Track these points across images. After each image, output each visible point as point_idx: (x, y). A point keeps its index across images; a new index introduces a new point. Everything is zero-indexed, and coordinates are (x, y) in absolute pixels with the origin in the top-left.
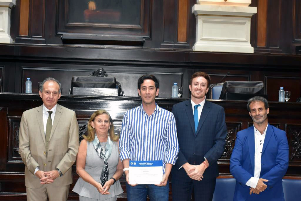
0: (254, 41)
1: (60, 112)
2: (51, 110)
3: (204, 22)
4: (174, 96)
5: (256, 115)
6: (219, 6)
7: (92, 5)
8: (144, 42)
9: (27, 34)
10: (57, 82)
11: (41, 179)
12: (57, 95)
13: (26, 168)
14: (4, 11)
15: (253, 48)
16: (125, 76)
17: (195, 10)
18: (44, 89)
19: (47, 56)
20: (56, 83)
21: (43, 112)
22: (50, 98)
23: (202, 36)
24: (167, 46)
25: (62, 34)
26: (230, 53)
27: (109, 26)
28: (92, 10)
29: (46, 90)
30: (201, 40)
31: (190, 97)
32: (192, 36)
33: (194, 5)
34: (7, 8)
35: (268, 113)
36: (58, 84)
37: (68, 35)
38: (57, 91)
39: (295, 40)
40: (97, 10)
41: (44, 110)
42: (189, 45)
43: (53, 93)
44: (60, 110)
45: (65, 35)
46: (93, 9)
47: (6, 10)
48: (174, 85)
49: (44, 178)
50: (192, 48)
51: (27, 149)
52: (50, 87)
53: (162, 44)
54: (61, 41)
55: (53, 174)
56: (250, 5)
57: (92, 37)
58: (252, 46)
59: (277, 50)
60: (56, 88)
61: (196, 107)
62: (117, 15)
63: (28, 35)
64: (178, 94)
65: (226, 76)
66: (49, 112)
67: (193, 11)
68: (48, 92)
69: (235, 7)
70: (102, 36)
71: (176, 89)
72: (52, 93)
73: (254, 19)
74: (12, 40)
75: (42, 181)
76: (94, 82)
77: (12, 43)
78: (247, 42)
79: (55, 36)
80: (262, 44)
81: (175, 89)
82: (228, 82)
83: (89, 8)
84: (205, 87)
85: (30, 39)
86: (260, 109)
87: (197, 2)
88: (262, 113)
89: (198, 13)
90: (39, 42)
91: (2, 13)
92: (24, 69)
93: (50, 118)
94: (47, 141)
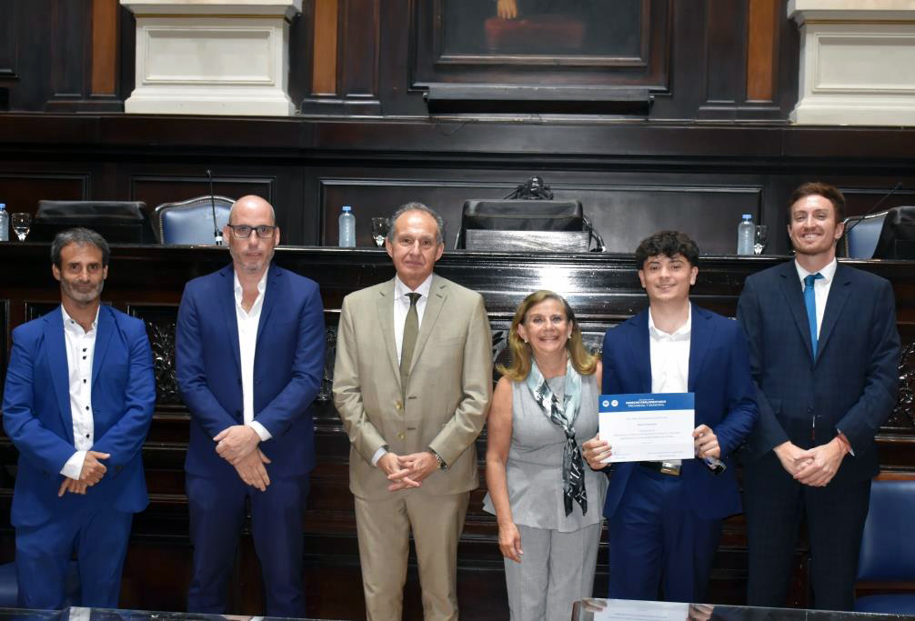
1: (440, 297)
2: (418, 291)
3: (823, 41)
4: (743, 250)
7: (507, 5)
8: (652, 102)
9: (334, 89)
10: (433, 215)
11: (389, 477)
12: (432, 249)
14: (274, 28)
17: (798, 7)
18: (397, 232)
19: (387, 147)
20: (428, 215)
21: (397, 295)
22: (411, 255)
23: (818, 82)
24: (716, 113)
25: (427, 88)
26: (899, 128)
27: (555, 60)
28: (507, 19)
29: (402, 233)
30: (814, 93)
32: (787, 84)
34: (281, 21)
36: (435, 218)
37: (442, 89)
38: (431, 235)
40: (519, 17)
41: (399, 289)
42: (778, 108)
43: (420, 241)
44: (440, 291)
45: (434, 89)
46: (509, 17)
47: (277, 27)
48: (745, 220)
49: (396, 473)
50: (787, 117)
52: (414, 226)
53: (701, 108)
54: (424, 106)
55: (421, 463)
57: (507, 93)
60: (429, 229)
61: (811, 280)
62: (577, 29)
63: (336, 92)
64: (755, 244)
65: (892, 195)
66: (411, 295)
67: (789, 13)
68: (406, 241)
70: (536, 88)
71: (750, 232)
72: (417, 243)
74: (293, 106)
75: (393, 481)
76: (522, 215)
77: (293, 114)
79: (408, 92)
81: (747, 232)
82: (898, 209)
83: (499, 14)
85: (340, 102)
89: (807, 18)
90: (364, 108)
91: (266, 35)
92: (326, 183)
93: (413, 312)
94: (405, 373)
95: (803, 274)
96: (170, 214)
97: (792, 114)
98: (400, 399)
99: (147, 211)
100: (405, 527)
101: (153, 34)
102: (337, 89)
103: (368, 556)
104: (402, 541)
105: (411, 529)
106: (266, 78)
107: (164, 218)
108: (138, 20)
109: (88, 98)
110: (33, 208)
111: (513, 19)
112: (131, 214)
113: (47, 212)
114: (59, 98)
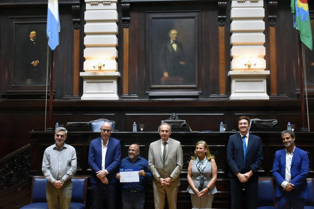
0: (269, 92)
1: (171, 143)
3: (236, 81)
6: (245, 71)
7: (166, 74)
8: (199, 95)
15: (268, 96)
17: (230, 74)
21: (162, 143)
23: (236, 90)
24: (213, 98)
25: (149, 93)
26: (254, 100)
30: (235, 93)
32: (228, 91)
33: (229, 71)
36: (169, 126)
37: (153, 93)
39: (296, 90)
40: (169, 77)
42: (227, 96)
45: (151, 93)
47: (115, 80)
48: (221, 123)
49: (163, 182)
52: (164, 128)
53: (210, 96)
54: (148, 97)
56: (265, 70)
57: (167, 94)
58: (268, 95)
59: (284, 97)
62: (181, 79)
67: (228, 75)
69: (255, 71)
70: (173, 93)
72: (165, 132)
73: (268, 78)
74: (119, 97)
77: (119, 99)
78: (264, 92)
79: (145, 94)
80: (274, 94)
81: (222, 126)
83: (164, 76)
85: (129, 96)
87: (231, 69)
89: (232, 76)
90: (135, 98)
91: (113, 82)
92: (126, 115)
95: (242, 136)
96: (93, 123)
97: (230, 97)
98: (163, 166)
99: (90, 124)
101: (87, 82)
102: (128, 93)
105: (166, 193)
106: (113, 92)
108: (84, 79)
109: (73, 96)
111: (167, 77)
112: (87, 125)
113: (68, 125)
114: (66, 97)
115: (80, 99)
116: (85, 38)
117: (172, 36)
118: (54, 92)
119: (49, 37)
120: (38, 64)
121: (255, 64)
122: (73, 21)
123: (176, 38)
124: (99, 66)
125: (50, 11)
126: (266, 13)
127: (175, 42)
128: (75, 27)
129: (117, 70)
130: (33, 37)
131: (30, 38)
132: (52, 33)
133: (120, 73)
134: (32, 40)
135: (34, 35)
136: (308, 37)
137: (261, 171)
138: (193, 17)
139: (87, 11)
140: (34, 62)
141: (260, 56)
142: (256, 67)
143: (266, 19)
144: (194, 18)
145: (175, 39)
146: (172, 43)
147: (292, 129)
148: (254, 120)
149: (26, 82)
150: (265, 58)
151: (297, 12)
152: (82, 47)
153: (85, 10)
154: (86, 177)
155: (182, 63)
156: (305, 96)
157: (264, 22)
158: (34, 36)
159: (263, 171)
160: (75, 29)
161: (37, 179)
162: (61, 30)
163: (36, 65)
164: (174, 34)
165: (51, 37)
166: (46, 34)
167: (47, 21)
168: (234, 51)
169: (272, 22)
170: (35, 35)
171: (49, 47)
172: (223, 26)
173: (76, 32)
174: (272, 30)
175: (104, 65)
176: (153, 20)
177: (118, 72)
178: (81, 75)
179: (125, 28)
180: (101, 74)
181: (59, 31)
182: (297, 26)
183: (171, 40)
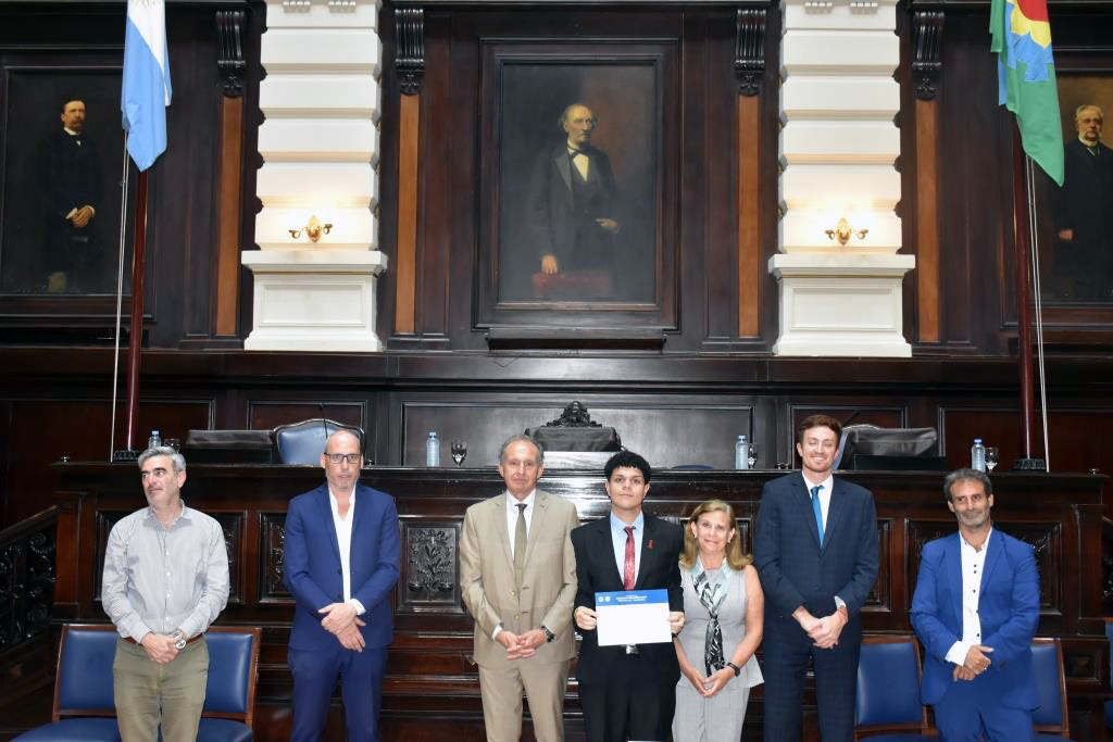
0: (911, 329)
1: (543, 507)
2: (524, 502)
3: (797, 291)
5: (968, 509)
6: (829, 256)
7: (549, 263)
8: (665, 339)
9: (413, 329)
10: (534, 443)
11: (509, 650)
12: (534, 469)
13: (476, 625)
14: (365, 282)
15: (909, 346)
16: (626, 416)
17: (776, 266)
18: (507, 457)
19: (455, 376)
20: (530, 443)
21: (508, 506)
22: (518, 474)
23: (795, 323)
24: (716, 346)
25: (488, 329)
26: (857, 358)
27: (588, 306)
28: (549, 274)
29: (511, 457)
30: (792, 331)
31: (801, 468)
32: (770, 326)
33: (772, 255)
34: (371, 277)
35: (991, 504)
36: (536, 445)
37: (501, 330)
38: (533, 458)
39: (1007, 323)
40: (559, 273)
41: (510, 501)
42: (764, 343)
43: (524, 463)
44: (543, 503)
45: (493, 329)
46: (551, 272)
47: (368, 281)
48: (740, 440)
50: (771, 349)
51: (477, 585)
52: (519, 451)
53: (704, 343)
54: (486, 343)
56: (900, 252)
57: (551, 332)
58: (908, 342)
59: (968, 348)
60: (531, 453)
61: (816, 490)
62: (604, 282)
63: (415, 332)
66: (519, 506)
67: (770, 270)
68: (513, 463)
69: (864, 256)
70: (575, 329)
71: (745, 449)
72: (522, 464)
73: (910, 282)
74: (380, 343)
75: (511, 653)
76: (569, 439)
77: (380, 350)
78: (895, 332)
79: (472, 331)
80: (930, 336)
81: (742, 449)
83: (543, 270)
84: (833, 448)
85: (418, 339)
86: (975, 497)
87: (780, 248)
88: (980, 504)
89: (783, 273)
90: (438, 345)
91: (359, 287)
92: (407, 405)
93: (522, 519)
94: (518, 565)
95: (810, 485)
96: (286, 434)
97: (774, 347)
99: (273, 437)
100: (519, 690)
101: (268, 287)
102: (415, 329)
103: (491, 714)
104: (517, 702)
106: (358, 322)
107: (280, 436)
108: (255, 276)
109: (213, 336)
110: (184, 436)
111: (554, 274)
112: (262, 440)
113: (196, 439)
114: (190, 337)
115: (242, 346)
116: (261, 129)
117: (575, 125)
118: (146, 321)
119: (132, 122)
120: (91, 220)
121: (864, 233)
122: (219, 66)
123: (587, 133)
124: (313, 230)
125: (136, 29)
126: (907, 51)
127: (585, 148)
128: (226, 89)
129: (376, 245)
130: (74, 123)
131: (63, 124)
132: (140, 109)
133: (385, 258)
134: (72, 133)
135: (77, 114)
136: (1048, 138)
137: (876, 610)
138: (649, 63)
139: (268, 32)
140: (75, 211)
141: (879, 205)
142: (868, 241)
143: (905, 74)
144: (651, 65)
145: (582, 139)
146: (571, 151)
147: (987, 461)
148: (856, 431)
149: (47, 282)
150: (901, 209)
151: (1011, 51)
152: (252, 161)
153: (265, 29)
154: (257, 625)
155: (608, 223)
156: (1035, 348)
157: (898, 85)
158: (79, 118)
159: (886, 610)
160: (226, 95)
161: (80, 633)
162: (174, 98)
163: (86, 222)
164: (580, 121)
165: (138, 122)
166: (121, 113)
167: (122, 64)
168: (791, 185)
169: (928, 85)
170: (82, 115)
171: (131, 159)
172: (752, 95)
173: (231, 107)
174: (926, 112)
175: (328, 227)
176: (506, 68)
177: (379, 253)
178: (244, 262)
179: (406, 94)
180: (318, 257)
181: (167, 103)
182: (1012, 99)
183: (569, 142)
